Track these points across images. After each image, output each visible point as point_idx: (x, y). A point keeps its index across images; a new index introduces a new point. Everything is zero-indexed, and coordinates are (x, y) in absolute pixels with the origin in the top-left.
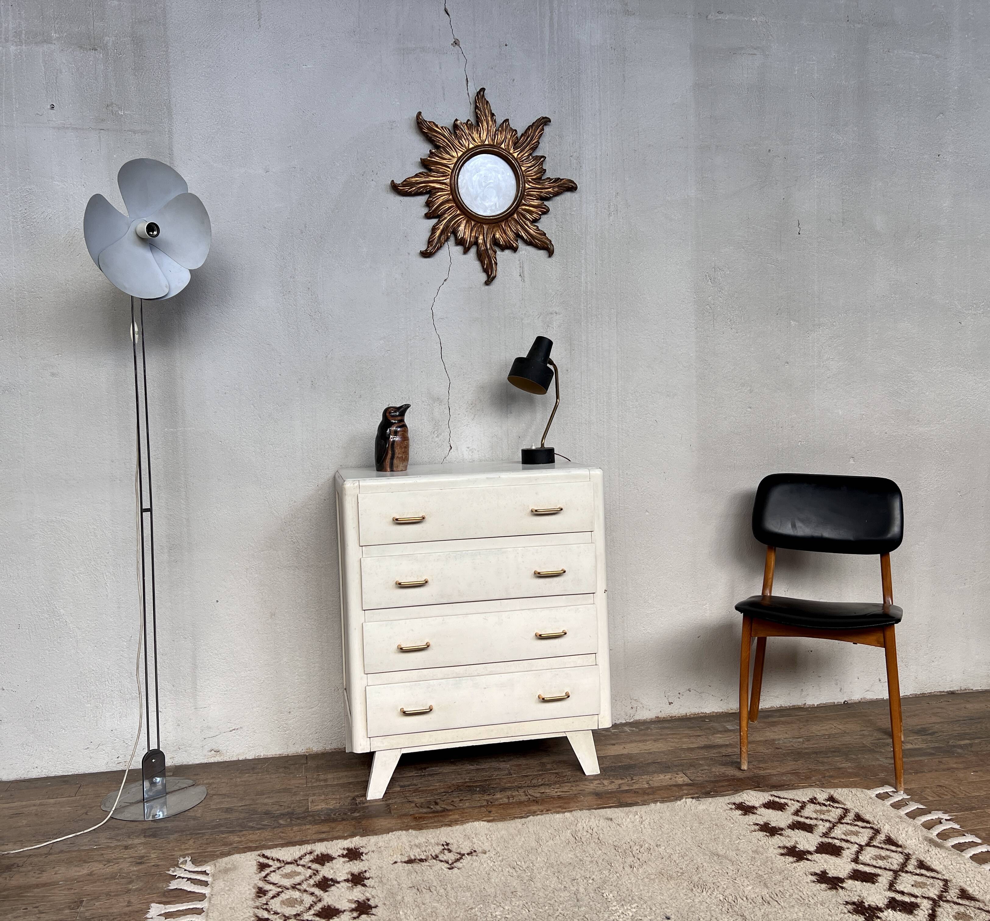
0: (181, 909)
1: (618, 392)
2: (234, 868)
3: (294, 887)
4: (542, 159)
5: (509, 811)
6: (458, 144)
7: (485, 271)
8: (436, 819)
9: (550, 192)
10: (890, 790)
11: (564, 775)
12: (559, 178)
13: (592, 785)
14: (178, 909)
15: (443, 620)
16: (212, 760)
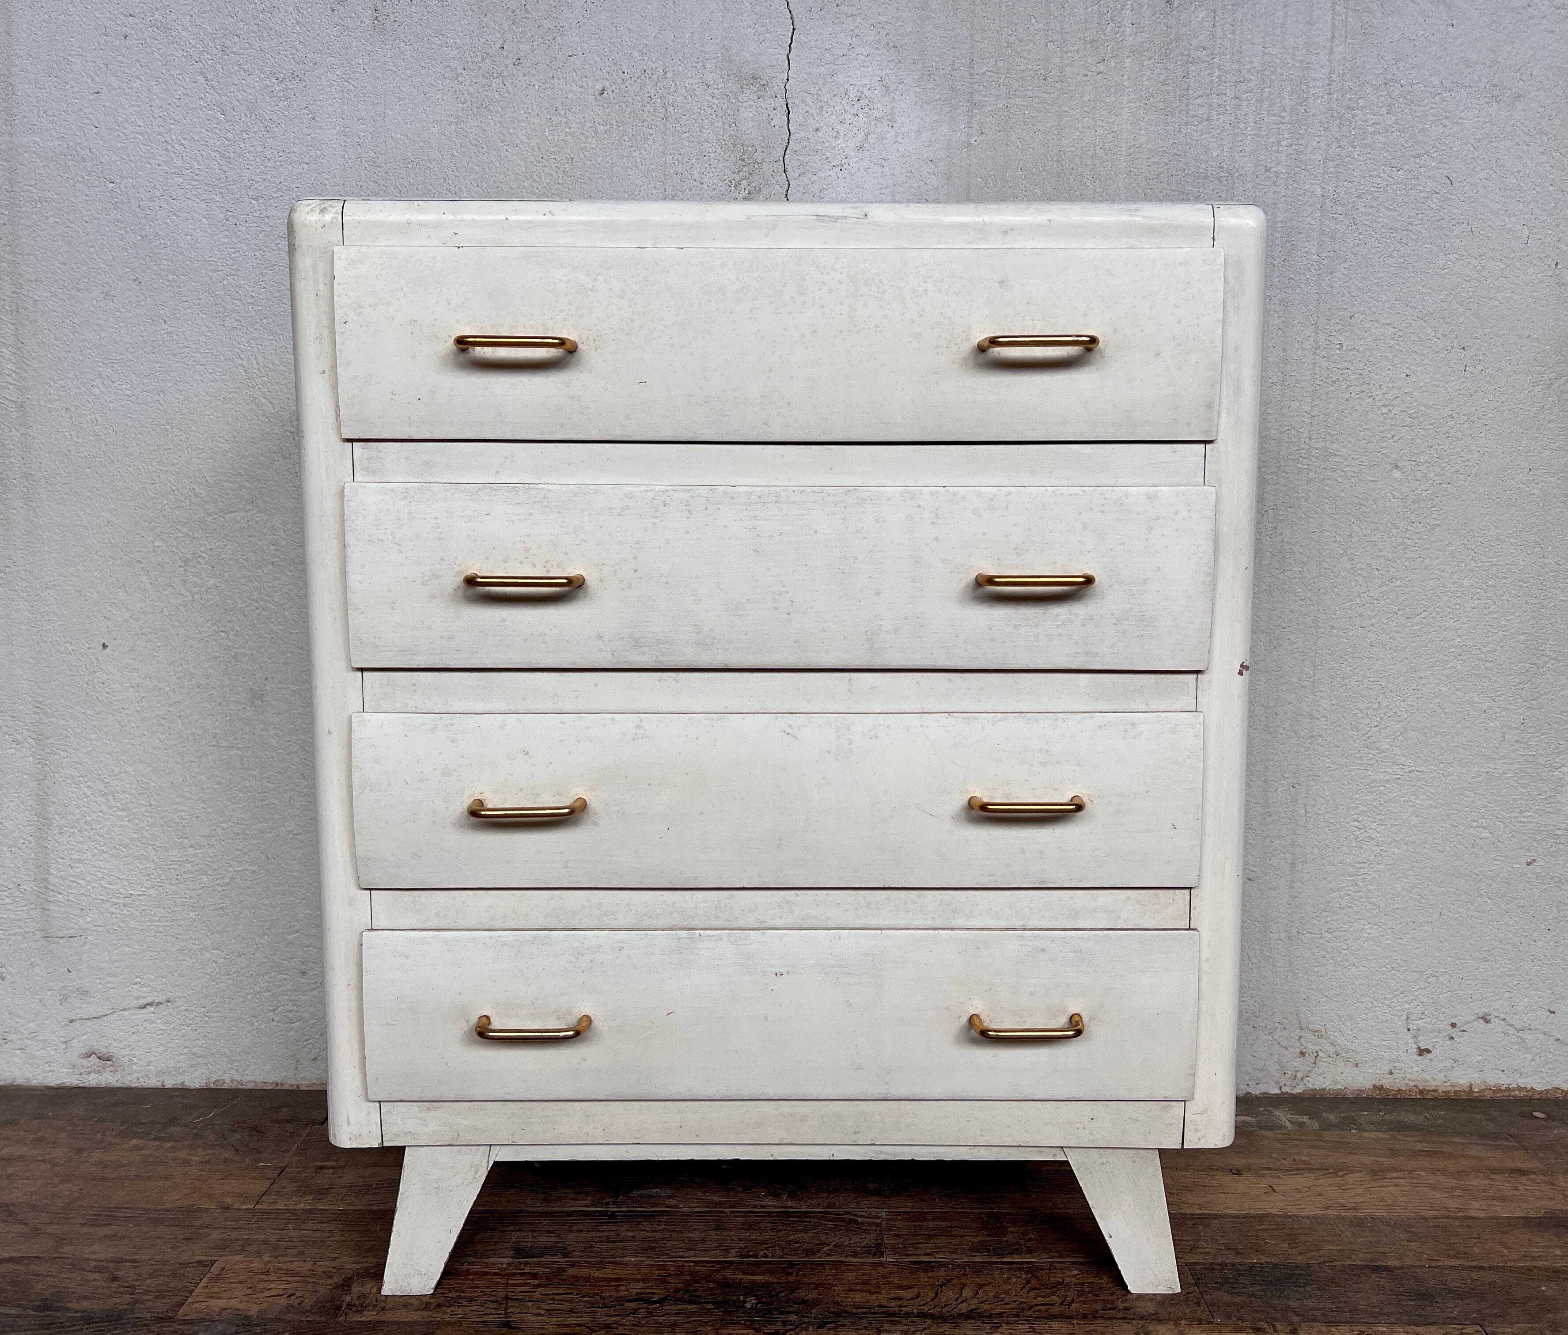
15: (638, 727)
16: (92, 1080)
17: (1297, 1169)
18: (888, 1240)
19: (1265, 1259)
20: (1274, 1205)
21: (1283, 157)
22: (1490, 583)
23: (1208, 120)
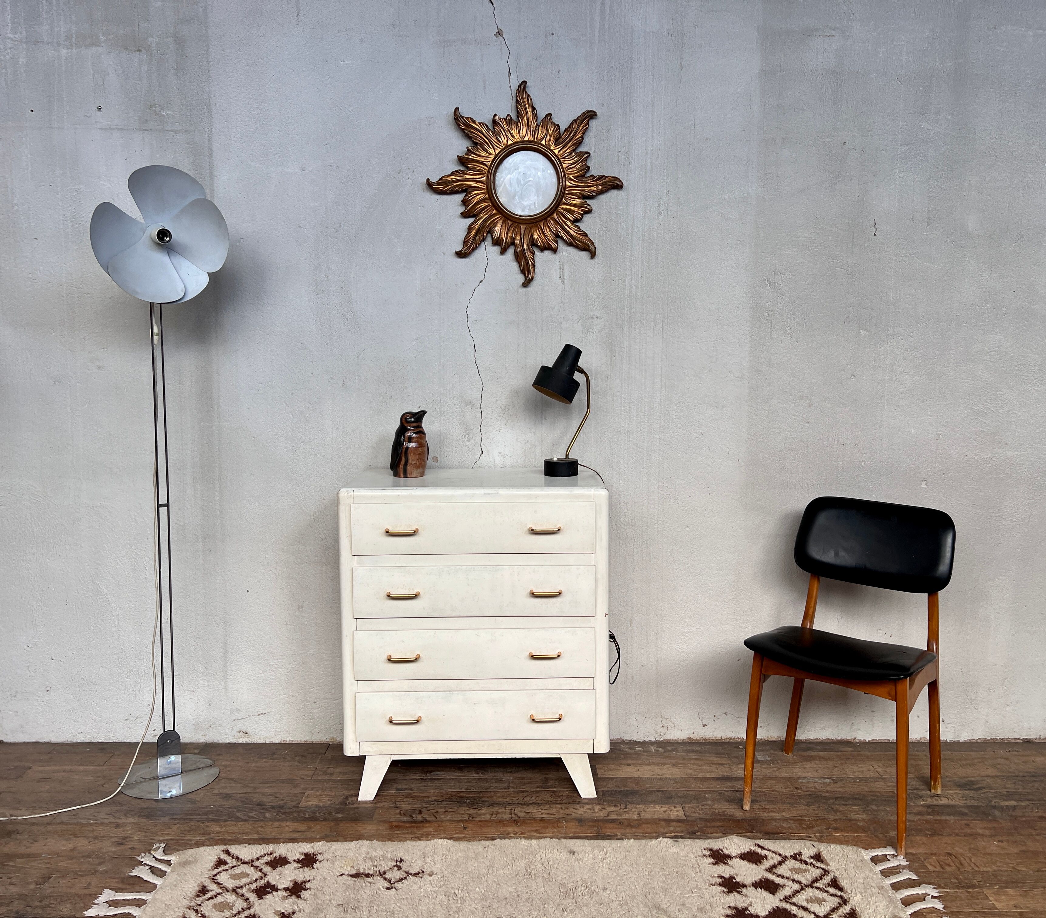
0: (128, 898)
1: (661, 402)
2: (195, 861)
3: (234, 891)
4: (586, 156)
5: (485, 830)
6: (496, 140)
7: (523, 272)
8: (410, 830)
9: (593, 191)
10: (890, 853)
11: (560, 795)
12: (604, 176)
13: (582, 809)
14: (125, 898)
15: (435, 634)
16: (241, 741)
17: (649, 764)
18: (511, 785)
19: (626, 789)
20: (636, 775)
22: (721, 565)
23: (621, 414)
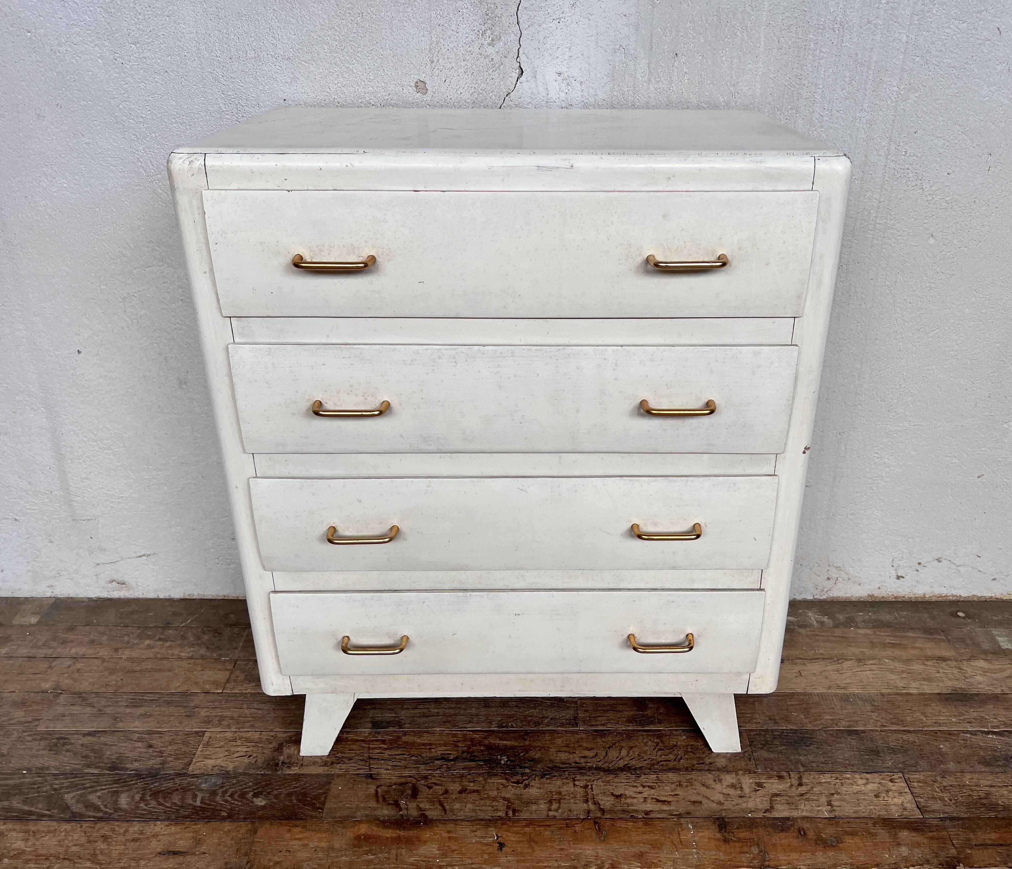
16: (116, 595)
17: (816, 658)
19: (791, 727)
21: (881, 12)
22: (983, 311)
